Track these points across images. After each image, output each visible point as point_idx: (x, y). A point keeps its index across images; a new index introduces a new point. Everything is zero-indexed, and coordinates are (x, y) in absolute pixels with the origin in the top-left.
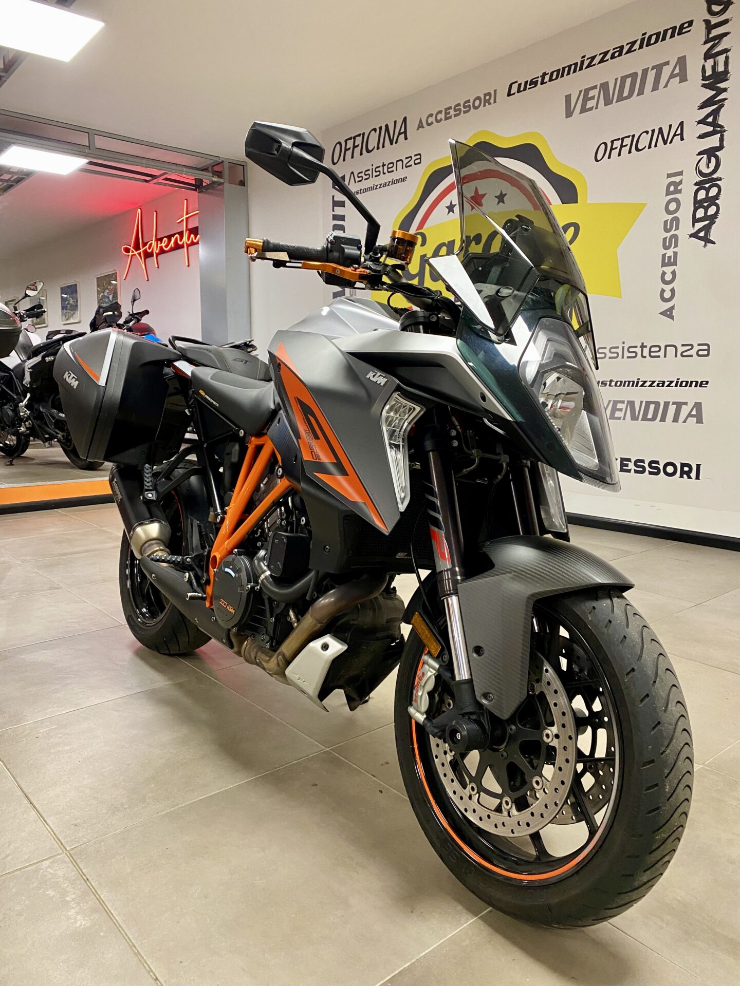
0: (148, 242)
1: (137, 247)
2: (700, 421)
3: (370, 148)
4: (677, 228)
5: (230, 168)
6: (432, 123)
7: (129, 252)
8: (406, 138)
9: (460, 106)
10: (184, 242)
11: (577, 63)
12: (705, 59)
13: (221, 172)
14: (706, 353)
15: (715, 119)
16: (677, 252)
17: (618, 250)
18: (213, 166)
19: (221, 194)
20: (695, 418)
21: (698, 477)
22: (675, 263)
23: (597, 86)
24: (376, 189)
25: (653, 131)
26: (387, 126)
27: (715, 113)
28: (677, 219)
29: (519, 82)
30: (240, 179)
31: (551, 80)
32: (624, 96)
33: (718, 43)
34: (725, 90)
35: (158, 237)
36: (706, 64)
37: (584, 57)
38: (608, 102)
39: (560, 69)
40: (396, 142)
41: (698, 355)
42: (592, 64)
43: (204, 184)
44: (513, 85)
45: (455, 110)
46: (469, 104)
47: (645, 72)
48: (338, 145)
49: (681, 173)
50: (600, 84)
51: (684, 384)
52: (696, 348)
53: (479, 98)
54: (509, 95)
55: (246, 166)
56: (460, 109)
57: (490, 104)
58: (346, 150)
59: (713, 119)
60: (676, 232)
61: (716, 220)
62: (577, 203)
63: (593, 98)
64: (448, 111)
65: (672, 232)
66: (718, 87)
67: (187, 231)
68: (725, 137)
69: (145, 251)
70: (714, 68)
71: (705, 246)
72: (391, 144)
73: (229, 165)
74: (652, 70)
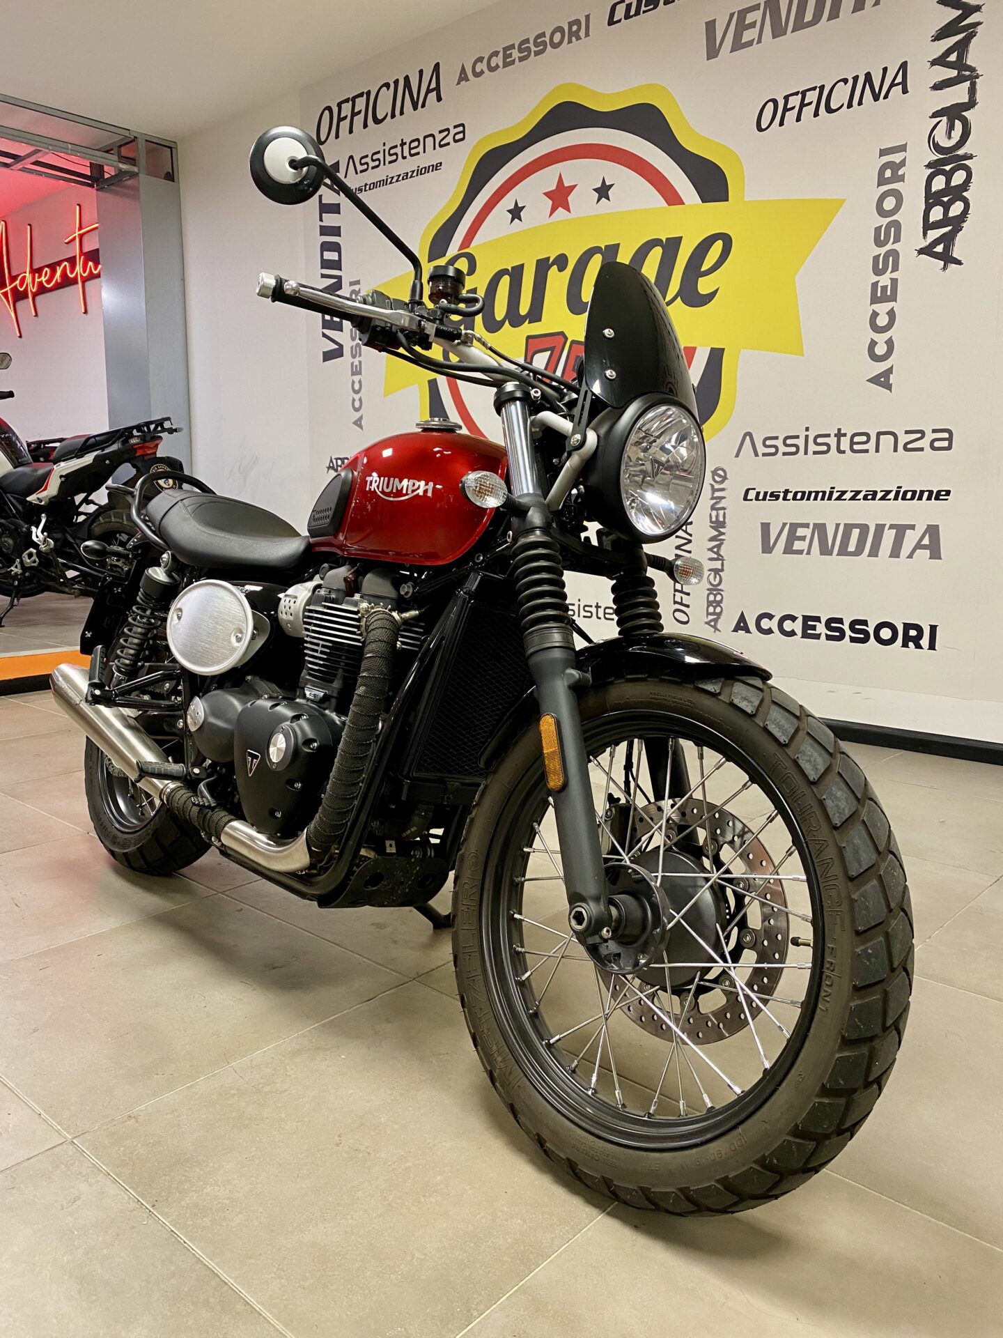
0: (19, 275)
2: (935, 554)
3: (380, 117)
4: (897, 240)
5: (149, 152)
6: (482, 72)
8: (439, 99)
9: (529, 43)
10: (77, 273)
13: (134, 160)
14: (945, 444)
15: (960, 57)
16: (897, 279)
17: (797, 277)
18: (120, 146)
19: (134, 193)
20: (928, 551)
21: (932, 646)
22: (893, 298)
24: (391, 183)
26: (407, 79)
27: (962, 47)
28: (897, 225)
30: (165, 172)
32: (805, 20)
34: (976, 8)
35: (35, 267)
38: (778, 31)
40: (423, 106)
41: (933, 448)
43: (106, 176)
44: (617, 7)
45: (520, 51)
46: (544, 39)
48: (327, 112)
49: (903, 148)
51: (909, 495)
52: (930, 436)
53: (560, 29)
54: (611, 23)
55: (177, 149)
56: (529, 47)
57: (578, 38)
58: (340, 119)
59: (958, 57)
60: (896, 246)
61: (964, 225)
62: (727, 200)
63: (753, 25)
64: (508, 52)
65: (889, 247)
67: (82, 257)
68: (978, 87)
69: (14, 290)
71: (945, 268)
72: (415, 108)
73: (146, 146)
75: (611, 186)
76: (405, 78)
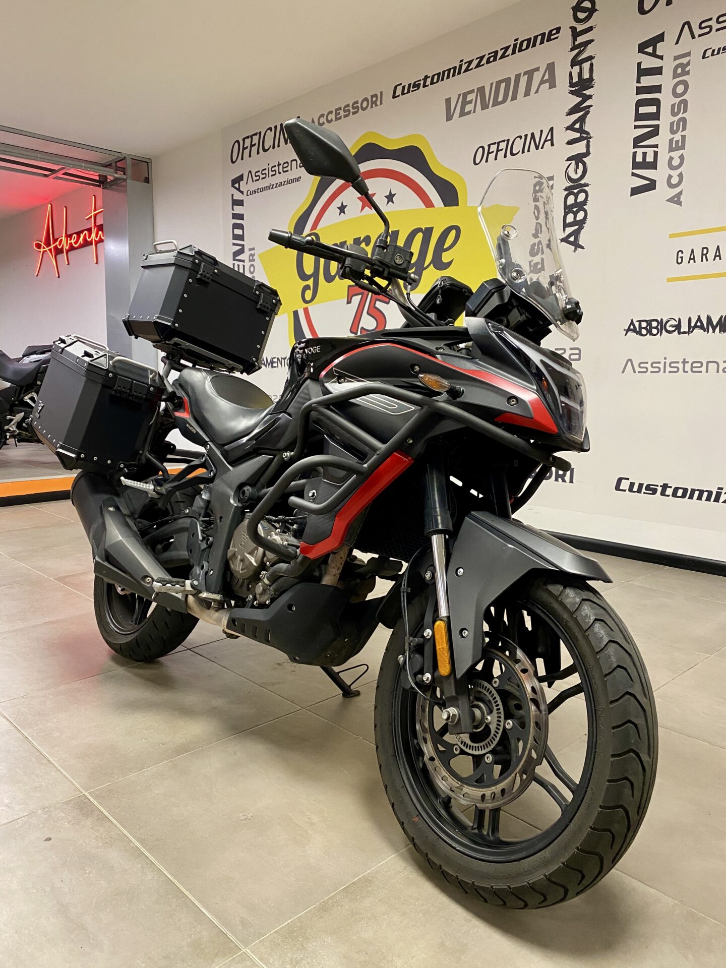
0: (58, 239)
1: (48, 244)
3: (266, 148)
5: (133, 165)
6: (323, 123)
7: (40, 248)
9: (349, 107)
10: (92, 239)
11: (456, 67)
12: (572, 65)
13: (124, 168)
14: (577, 357)
15: (581, 126)
16: (544, 259)
19: (124, 191)
21: (571, 481)
23: (474, 90)
24: (272, 188)
25: (526, 136)
26: (282, 126)
27: (582, 120)
29: (403, 85)
30: (144, 177)
31: (432, 83)
32: (499, 101)
33: (583, 50)
34: (590, 97)
35: (69, 233)
36: (572, 71)
37: (462, 61)
38: (484, 106)
39: (440, 73)
43: (109, 180)
44: (398, 87)
45: (345, 111)
46: (357, 105)
47: (518, 77)
48: (237, 144)
49: (553, 178)
50: (477, 88)
52: (568, 352)
53: (366, 99)
54: (394, 97)
55: (151, 163)
56: (349, 110)
57: (376, 105)
58: (244, 149)
59: (580, 126)
61: (585, 225)
62: (458, 206)
63: (471, 102)
64: (338, 112)
66: (583, 93)
67: (96, 228)
68: (591, 144)
69: (56, 247)
70: (580, 74)
71: (575, 251)
72: (286, 143)
73: (132, 161)
74: (523, 76)
75: (395, 194)
76: (280, 125)
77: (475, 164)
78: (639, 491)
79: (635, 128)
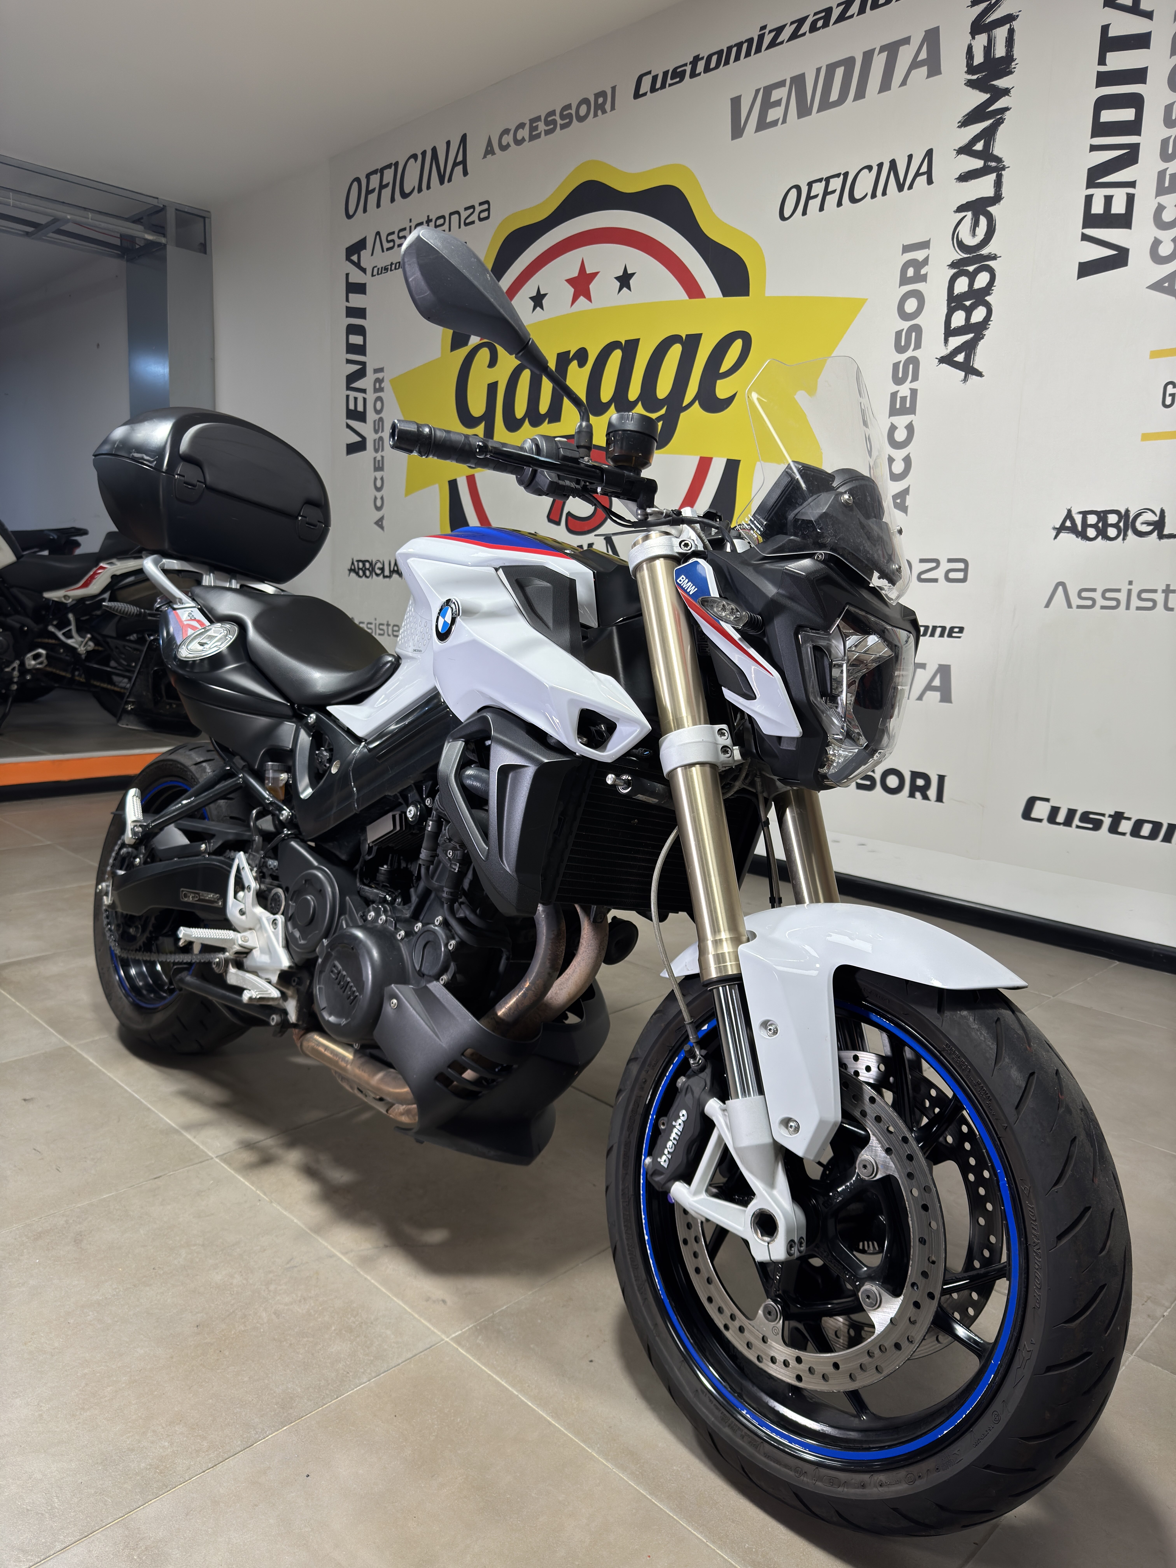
2: (946, 697)
3: (407, 190)
4: (918, 346)
5: (179, 220)
6: (508, 145)
8: (465, 173)
9: (555, 115)
11: (752, 39)
12: (974, 33)
13: (162, 226)
14: (960, 575)
15: (987, 146)
16: (916, 390)
17: (818, 381)
18: (148, 214)
19: (163, 264)
20: (939, 693)
21: (940, 798)
22: (912, 410)
23: (785, 80)
25: (880, 166)
26: (434, 150)
27: (988, 135)
28: (917, 330)
29: (653, 74)
30: (197, 243)
31: (707, 69)
32: (831, 100)
33: (996, 3)
34: (1006, 92)
36: (974, 43)
37: (763, 28)
38: (804, 111)
39: (723, 50)
40: (450, 180)
41: (948, 579)
42: (778, 41)
43: (135, 246)
44: (644, 78)
45: (547, 123)
46: (570, 111)
47: (868, 56)
48: (355, 184)
49: (925, 245)
50: (792, 78)
52: (945, 566)
53: (586, 101)
54: (637, 95)
55: (210, 218)
56: (555, 121)
57: (604, 112)
58: (369, 192)
59: (984, 146)
60: (916, 354)
61: (986, 332)
62: (748, 295)
63: (778, 103)
64: (534, 125)
65: (910, 353)
66: (993, 85)
68: (1004, 180)
70: (988, 49)
71: (965, 379)
72: (442, 182)
73: (176, 213)
74: (880, 52)
75: (634, 274)
76: (432, 149)
77: (783, 218)
78: (1068, 822)
79: (1090, 151)
